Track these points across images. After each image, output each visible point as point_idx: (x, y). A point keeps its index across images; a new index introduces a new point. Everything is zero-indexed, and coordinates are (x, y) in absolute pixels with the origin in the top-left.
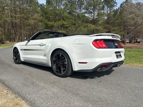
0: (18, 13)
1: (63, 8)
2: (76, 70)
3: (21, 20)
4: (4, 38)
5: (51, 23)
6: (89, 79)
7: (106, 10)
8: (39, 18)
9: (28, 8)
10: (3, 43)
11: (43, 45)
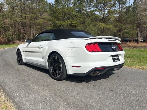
0: (28, 13)
1: (71, 6)
2: (70, 74)
3: (30, 20)
4: (15, 37)
5: (59, 22)
6: (84, 83)
7: (118, 7)
8: (47, 17)
9: (38, 7)
10: (14, 43)
11: (41, 48)
